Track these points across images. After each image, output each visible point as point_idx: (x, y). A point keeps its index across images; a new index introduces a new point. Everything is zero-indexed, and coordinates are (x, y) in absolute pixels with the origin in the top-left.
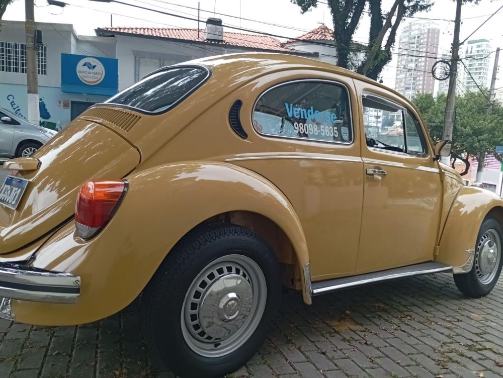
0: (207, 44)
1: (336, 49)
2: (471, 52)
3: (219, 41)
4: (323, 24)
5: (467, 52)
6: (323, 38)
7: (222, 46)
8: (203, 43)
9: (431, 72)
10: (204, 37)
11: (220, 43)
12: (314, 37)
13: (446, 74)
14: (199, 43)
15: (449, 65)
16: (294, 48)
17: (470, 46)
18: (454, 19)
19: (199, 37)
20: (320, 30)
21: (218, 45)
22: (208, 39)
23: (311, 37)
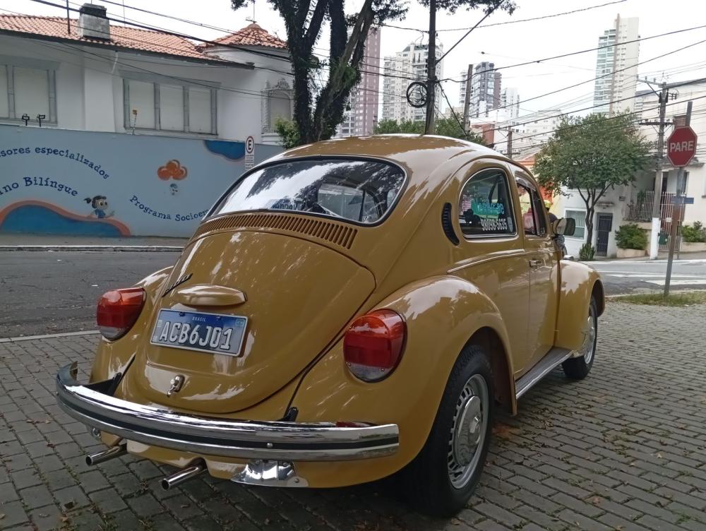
0: (85, 44)
1: (291, 64)
2: (419, 61)
3: (104, 40)
4: (254, 22)
5: (414, 60)
6: (259, 42)
7: (110, 47)
8: (78, 42)
9: (405, 96)
10: (78, 34)
11: (107, 43)
12: (245, 41)
13: (423, 100)
14: (72, 41)
15: (425, 87)
16: (217, 54)
17: (417, 52)
18: (428, 30)
19: (69, 33)
20: (250, 30)
21: (103, 46)
22: (86, 37)
23: (240, 40)
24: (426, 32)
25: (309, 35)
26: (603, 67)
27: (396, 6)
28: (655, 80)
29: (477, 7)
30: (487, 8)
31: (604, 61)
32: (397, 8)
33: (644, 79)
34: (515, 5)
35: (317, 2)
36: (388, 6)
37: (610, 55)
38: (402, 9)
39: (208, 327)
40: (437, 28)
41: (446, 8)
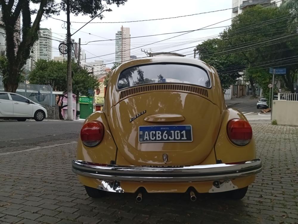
24: (66, 22)
25: (14, 16)
26: (118, 45)
27: (54, 9)
28: (147, 51)
29: (87, 15)
30: (91, 16)
31: (118, 43)
32: (54, 10)
33: (144, 51)
34: (103, 16)
35: (18, 1)
36: (50, 8)
37: (120, 41)
38: (57, 10)
39: (171, 131)
40: (70, 21)
41: (73, 13)
